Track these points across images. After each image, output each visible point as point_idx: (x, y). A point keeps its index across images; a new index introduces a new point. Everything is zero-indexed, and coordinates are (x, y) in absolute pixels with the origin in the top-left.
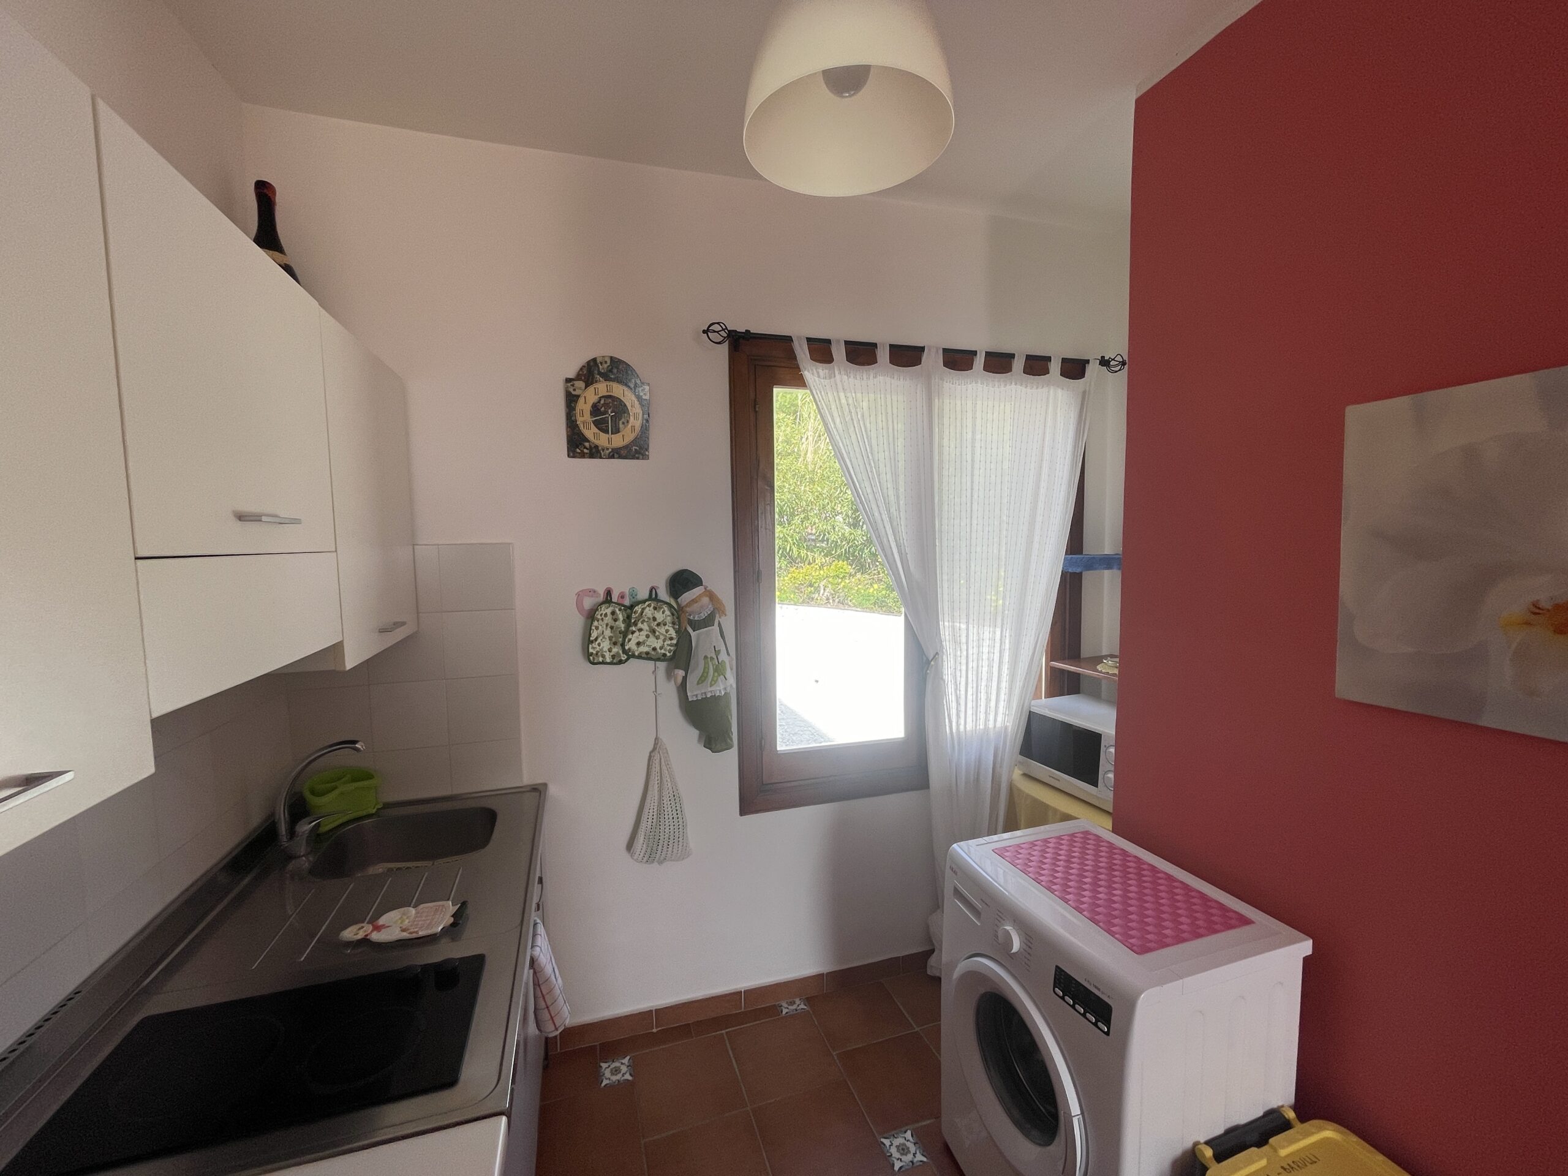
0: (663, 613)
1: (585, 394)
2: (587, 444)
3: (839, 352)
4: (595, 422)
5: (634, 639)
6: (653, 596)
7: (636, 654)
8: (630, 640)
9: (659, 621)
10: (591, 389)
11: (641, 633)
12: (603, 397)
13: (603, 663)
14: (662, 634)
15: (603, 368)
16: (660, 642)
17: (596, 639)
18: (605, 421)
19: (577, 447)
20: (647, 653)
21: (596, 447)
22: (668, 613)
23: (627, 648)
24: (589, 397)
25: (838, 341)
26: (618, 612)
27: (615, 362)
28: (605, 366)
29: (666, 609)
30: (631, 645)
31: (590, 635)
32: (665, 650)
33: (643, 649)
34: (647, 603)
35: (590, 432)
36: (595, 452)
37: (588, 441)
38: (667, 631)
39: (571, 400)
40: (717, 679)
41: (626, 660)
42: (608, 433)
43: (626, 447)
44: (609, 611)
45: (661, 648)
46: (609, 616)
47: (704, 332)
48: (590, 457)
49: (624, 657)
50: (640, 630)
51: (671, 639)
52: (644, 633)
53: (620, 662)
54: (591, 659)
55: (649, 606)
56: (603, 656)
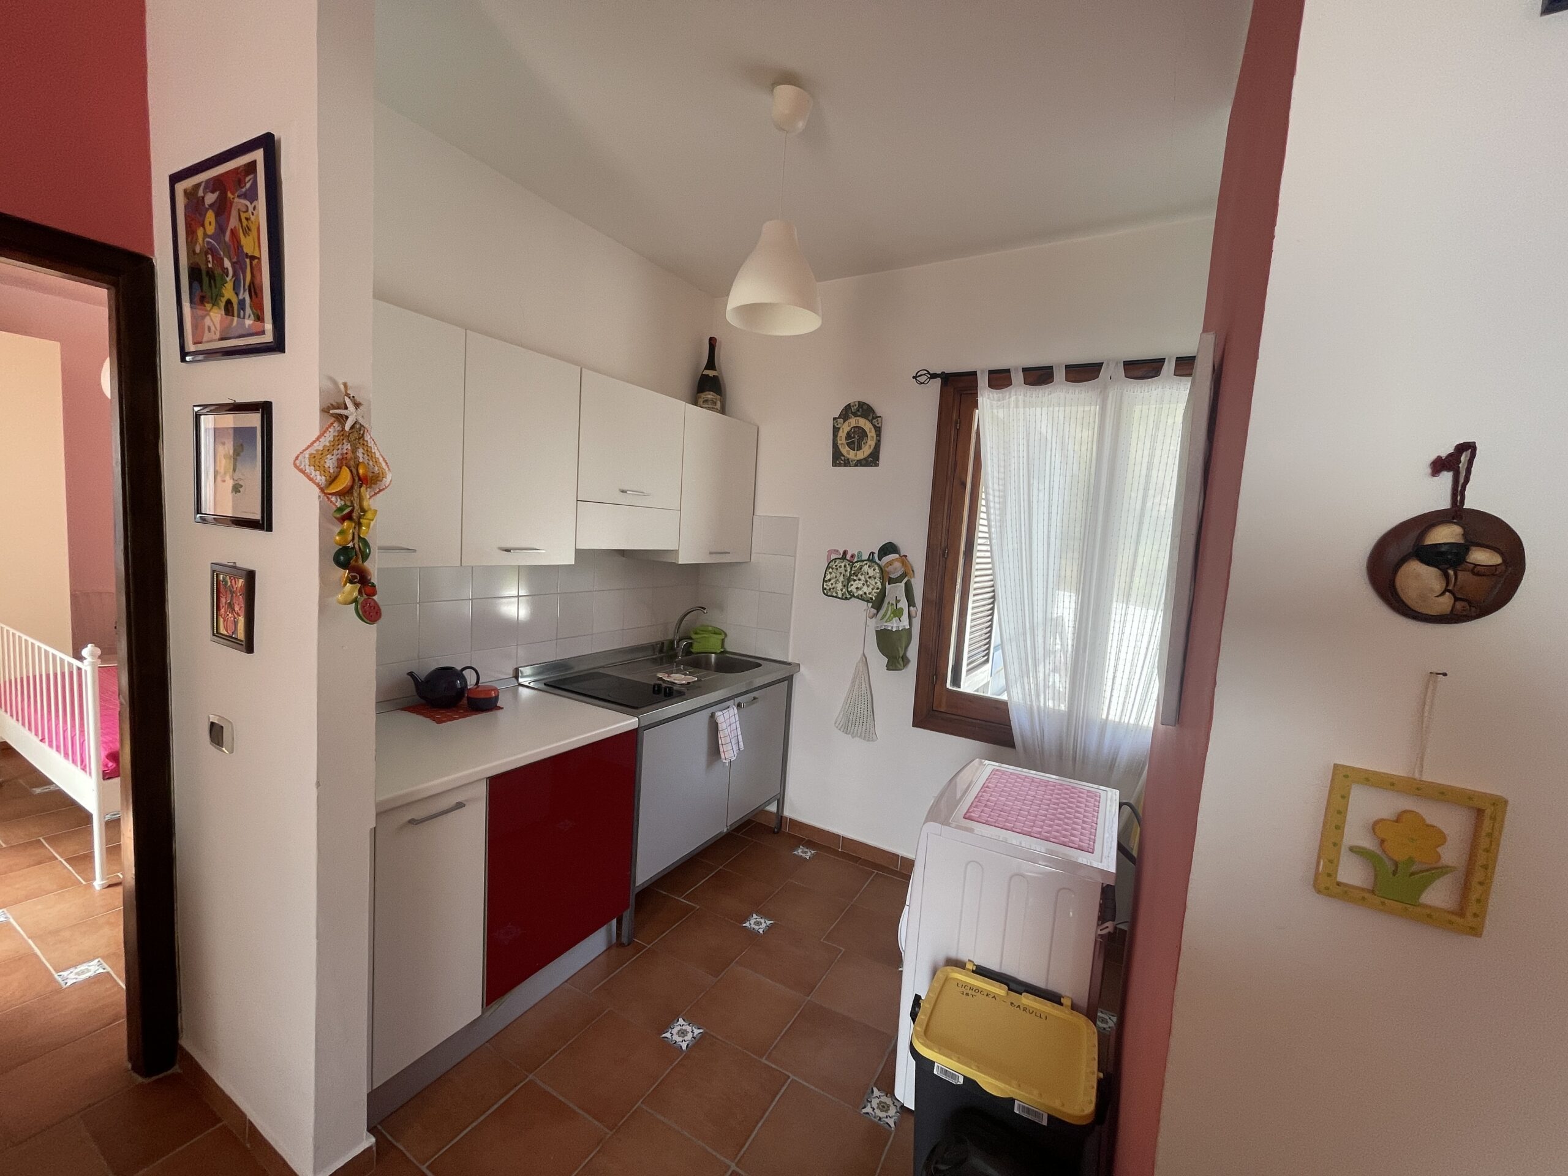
0: (874, 570)
1: (843, 427)
2: (843, 458)
3: (1018, 378)
4: (848, 444)
5: (855, 584)
6: (871, 559)
7: (856, 595)
8: (852, 585)
9: (870, 575)
10: (847, 423)
11: (860, 582)
12: (854, 427)
13: (836, 597)
14: (872, 585)
15: (853, 409)
16: (870, 589)
17: (830, 580)
18: (853, 442)
19: (837, 460)
20: (861, 596)
21: (848, 459)
22: (877, 570)
23: (849, 589)
24: (845, 428)
25: (1016, 369)
26: (847, 566)
27: (862, 405)
28: (855, 408)
29: (877, 568)
30: (853, 589)
31: (825, 577)
32: (873, 595)
33: (860, 592)
34: (865, 562)
35: (845, 450)
36: (847, 463)
37: (843, 456)
38: (876, 583)
39: (836, 430)
40: (892, 619)
41: (850, 598)
42: (854, 450)
43: (865, 459)
44: (843, 565)
45: (870, 594)
46: (843, 568)
47: (914, 377)
48: (845, 466)
49: (849, 596)
50: (860, 580)
51: (878, 589)
52: (862, 582)
53: (846, 599)
54: (827, 593)
55: (866, 564)
56: (836, 593)
